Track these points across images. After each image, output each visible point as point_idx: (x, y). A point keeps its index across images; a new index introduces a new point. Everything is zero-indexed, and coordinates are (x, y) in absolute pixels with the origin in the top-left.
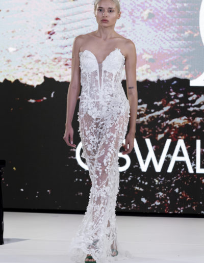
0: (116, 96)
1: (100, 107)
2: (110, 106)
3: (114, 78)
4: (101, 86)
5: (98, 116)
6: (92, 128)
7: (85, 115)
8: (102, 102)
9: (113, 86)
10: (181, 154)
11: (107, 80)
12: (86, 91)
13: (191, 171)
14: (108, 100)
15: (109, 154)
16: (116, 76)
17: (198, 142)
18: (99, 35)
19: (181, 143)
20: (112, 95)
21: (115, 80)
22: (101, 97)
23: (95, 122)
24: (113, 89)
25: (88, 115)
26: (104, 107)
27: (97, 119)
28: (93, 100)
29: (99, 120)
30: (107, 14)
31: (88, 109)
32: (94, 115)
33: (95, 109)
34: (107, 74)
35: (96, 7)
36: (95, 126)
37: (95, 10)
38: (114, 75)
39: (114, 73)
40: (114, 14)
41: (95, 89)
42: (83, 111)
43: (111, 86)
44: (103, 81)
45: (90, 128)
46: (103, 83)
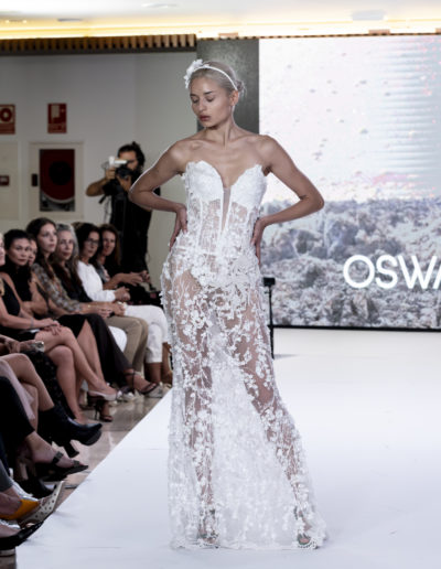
0: (244, 252)
1: (216, 266)
3: (247, 219)
4: (222, 228)
7: (185, 273)
11: (236, 220)
12: (193, 233)
14: (232, 256)
20: (239, 249)
21: (249, 222)
22: (219, 247)
25: (192, 276)
26: (222, 268)
27: (209, 287)
29: (213, 290)
31: (193, 265)
32: (203, 278)
38: (249, 212)
41: (212, 232)
42: (181, 265)
43: (241, 231)
44: (227, 220)
45: (195, 298)
46: (227, 224)
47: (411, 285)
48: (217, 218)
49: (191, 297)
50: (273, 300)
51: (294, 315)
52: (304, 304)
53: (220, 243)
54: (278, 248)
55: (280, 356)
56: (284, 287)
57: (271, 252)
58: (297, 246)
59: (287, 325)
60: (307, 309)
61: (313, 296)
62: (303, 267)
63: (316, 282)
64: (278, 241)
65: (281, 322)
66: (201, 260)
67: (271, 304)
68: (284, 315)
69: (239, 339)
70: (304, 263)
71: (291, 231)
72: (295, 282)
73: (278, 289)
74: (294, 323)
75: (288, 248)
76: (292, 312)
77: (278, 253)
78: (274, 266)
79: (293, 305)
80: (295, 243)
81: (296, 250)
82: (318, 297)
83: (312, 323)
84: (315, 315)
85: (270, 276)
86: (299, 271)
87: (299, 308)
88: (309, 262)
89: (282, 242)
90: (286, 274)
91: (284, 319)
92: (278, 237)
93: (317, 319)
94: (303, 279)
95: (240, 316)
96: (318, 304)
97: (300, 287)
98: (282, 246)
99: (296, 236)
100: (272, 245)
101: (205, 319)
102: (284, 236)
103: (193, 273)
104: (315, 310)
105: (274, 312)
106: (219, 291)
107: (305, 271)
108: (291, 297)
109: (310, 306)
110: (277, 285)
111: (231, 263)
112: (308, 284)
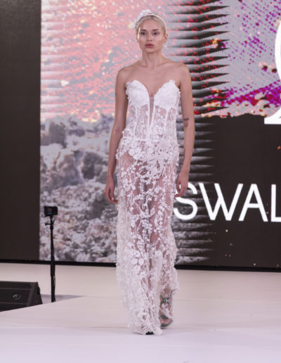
0: (165, 137)
1: (145, 148)
2: (156, 149)
3: (167, 116)
4: (150, 123)
5: (141, 158)
6: (130, 171)
7: (125, 154)
8: (148, 142)
9: (165, 124)
10: (254, 200)
11: (159, 117)
12: (132, 128)
13: (265, 219)
14: (156, 141)
15: (160, 213)
16: (170, 113)
17: (274, 187)
18: (144, 64)
19: (254, 188)
20: (161, 136)
21: (169, 118)
22: (148, 135)
23: (135, 164)
24: (165, 128)
25: (129, 155)
26: (150, 149)
27: (139, 161)
28: (139, 139)
29: (141, 163)
30: (151, 37)
31: (131, 148)
32: (136, 155)
33: (139, 149)
34: (159, 110)
35: (137, 30)
36: (134, 169)
37: (137, 34)
38: (167, 112)
39: (168, 109)
40: (160, 37)
41: (143, 126)
42: (122, 149)
43: (162, 125)
44: (153, 118)
45: (128, 170)
46: (153, 121)
47: (213, 216)
48: (146, 117)
49: (125, 170)
50: (55, 233)
51: (79, 250)
52: (90, 237)
53: (149, 132)
54: (62, 173)
55: (61, 297)
56: (67, 217)
57: (52, 176)
58: (83, 171)
59: (69, 262)
60: (93, 243)
61: (101, 228)
62: (90, 194)
63: (104, 213)
64: (61, 164)
65: (63, 257)
66: (136, 144)
67: (52, 238)
68: (67, 249)
69: (150, 199)
70: (91, 190)
71: (77, 153)
72: (79, 212)
73: (60, 220)
74: (77, 260)
75: (73, 172)
76: (76, 246)
77: (61, 178)
78: (56, 193)
79: (78, 238)
80: (80, 166)
81: (81, 175)
82: (107, 230)
83: (98, 260)
84: (103, 250)
85: (52, 204)
86: (85, 200)
87: (83, 243)
88: (97, 189)
89: (65, 165)
90: (70, 203)
91: (66, 255)
92: (61, 159)
93: (105, 254)
94: (88, 209)
95: (154, 183)
96: (107, 238)
97: (86, 218)
98: (65, 170)
99: (82, 159)
100: (54, 168)
101: (131, 185)
102: (67, 159)
103: (130, 153)
104: (104, 244)
105: (56, 246)
106: (145, 164)
107: (91, 200)
108: (75, 229)
109: (97, 240)
110: (60, 216)
111: (156, 146)
112: (95, 214)
